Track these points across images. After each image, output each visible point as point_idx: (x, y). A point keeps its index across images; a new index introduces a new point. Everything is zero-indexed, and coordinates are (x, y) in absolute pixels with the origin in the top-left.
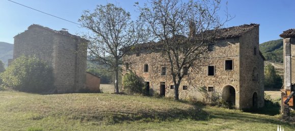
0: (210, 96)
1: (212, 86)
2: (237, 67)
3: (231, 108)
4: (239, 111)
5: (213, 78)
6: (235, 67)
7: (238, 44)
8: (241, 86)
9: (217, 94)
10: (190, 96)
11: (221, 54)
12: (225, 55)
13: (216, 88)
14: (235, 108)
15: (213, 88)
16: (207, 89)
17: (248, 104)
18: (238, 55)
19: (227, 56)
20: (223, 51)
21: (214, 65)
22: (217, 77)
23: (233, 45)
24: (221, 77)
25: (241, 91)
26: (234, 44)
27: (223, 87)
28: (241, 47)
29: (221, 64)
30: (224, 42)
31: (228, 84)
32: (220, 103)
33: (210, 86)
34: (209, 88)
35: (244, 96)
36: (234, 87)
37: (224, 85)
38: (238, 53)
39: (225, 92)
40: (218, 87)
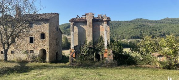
0: (31, 56)
2: (47, 37)
3: (44, 62)
4: (48, 63)
5: (33, 45)
6: (46, 37)
7: (48, 24)
8: (50, 49)
9: (35, 54)
10: (16, 58)
11: (38, 29)
12: (40, 30)
14: (46, 62)
15: (33, 51)
16: (29, 52)
17: (53, 59)
18: (48, 30)
19: (42, 31)
20: (39, 28)
21: (33, 36)
22: (36, 44)
23: (45, 24)
24: (38, 43)
25: (49, 51)
26: (46, 24)
28: (49, 26)
29: (38, 36)
30: (39, 22)
31: (42, 48)
32: (37, 60)
33: (31, 50)
35: (51, 54)
36: (46, 50)
37: (40, 49)
38: (48, 29)
39: (40, 53)
40: (36, 50)
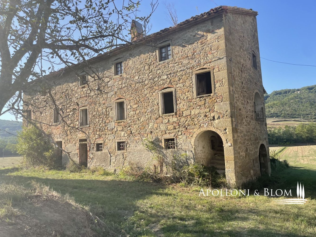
0: (169, 159)
1: (171, 136)
2: (222, 85)
3: (216, 185)
5: (174, 119)
6: (217, 85)
7: (221, 32)
8: (235, 130)
9: (183, 153)
10: (130, 164)
11: (185, 62)
12: (193, 63)
13: (181, 141)
14: (224, 185)
15: (173, 140)
16: (163, 145)
17: (252, 172)
18: (224, 55)
19: (199, 64)
20: (190, 54)
21: (172, 90)
22: (181, 115)
23: (210, 36)
24: (188, 113)
25: (235, 142)
26: (213, 32)
27: (195, 135)
28: (227, 39)
29: (187, 84)
30: (189, 34)
31: (205, 128)
32: (190, 174)
33: (168, 136)
34: (167, 140)
35: (243, 154)
36: (218, 132)
37: (197, 131)
38: (221, 53)
39: (200, 148)
40: (184, 137)
